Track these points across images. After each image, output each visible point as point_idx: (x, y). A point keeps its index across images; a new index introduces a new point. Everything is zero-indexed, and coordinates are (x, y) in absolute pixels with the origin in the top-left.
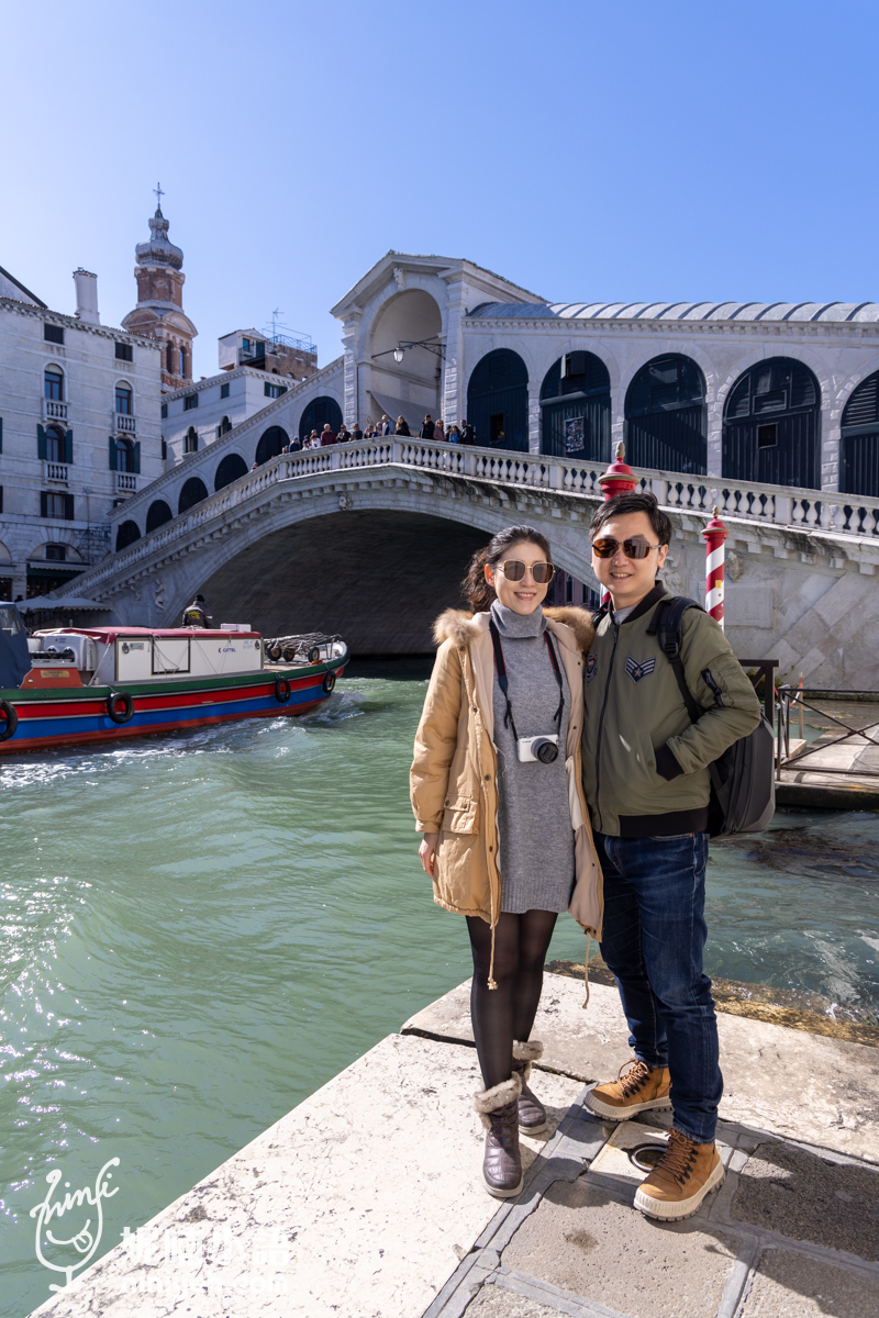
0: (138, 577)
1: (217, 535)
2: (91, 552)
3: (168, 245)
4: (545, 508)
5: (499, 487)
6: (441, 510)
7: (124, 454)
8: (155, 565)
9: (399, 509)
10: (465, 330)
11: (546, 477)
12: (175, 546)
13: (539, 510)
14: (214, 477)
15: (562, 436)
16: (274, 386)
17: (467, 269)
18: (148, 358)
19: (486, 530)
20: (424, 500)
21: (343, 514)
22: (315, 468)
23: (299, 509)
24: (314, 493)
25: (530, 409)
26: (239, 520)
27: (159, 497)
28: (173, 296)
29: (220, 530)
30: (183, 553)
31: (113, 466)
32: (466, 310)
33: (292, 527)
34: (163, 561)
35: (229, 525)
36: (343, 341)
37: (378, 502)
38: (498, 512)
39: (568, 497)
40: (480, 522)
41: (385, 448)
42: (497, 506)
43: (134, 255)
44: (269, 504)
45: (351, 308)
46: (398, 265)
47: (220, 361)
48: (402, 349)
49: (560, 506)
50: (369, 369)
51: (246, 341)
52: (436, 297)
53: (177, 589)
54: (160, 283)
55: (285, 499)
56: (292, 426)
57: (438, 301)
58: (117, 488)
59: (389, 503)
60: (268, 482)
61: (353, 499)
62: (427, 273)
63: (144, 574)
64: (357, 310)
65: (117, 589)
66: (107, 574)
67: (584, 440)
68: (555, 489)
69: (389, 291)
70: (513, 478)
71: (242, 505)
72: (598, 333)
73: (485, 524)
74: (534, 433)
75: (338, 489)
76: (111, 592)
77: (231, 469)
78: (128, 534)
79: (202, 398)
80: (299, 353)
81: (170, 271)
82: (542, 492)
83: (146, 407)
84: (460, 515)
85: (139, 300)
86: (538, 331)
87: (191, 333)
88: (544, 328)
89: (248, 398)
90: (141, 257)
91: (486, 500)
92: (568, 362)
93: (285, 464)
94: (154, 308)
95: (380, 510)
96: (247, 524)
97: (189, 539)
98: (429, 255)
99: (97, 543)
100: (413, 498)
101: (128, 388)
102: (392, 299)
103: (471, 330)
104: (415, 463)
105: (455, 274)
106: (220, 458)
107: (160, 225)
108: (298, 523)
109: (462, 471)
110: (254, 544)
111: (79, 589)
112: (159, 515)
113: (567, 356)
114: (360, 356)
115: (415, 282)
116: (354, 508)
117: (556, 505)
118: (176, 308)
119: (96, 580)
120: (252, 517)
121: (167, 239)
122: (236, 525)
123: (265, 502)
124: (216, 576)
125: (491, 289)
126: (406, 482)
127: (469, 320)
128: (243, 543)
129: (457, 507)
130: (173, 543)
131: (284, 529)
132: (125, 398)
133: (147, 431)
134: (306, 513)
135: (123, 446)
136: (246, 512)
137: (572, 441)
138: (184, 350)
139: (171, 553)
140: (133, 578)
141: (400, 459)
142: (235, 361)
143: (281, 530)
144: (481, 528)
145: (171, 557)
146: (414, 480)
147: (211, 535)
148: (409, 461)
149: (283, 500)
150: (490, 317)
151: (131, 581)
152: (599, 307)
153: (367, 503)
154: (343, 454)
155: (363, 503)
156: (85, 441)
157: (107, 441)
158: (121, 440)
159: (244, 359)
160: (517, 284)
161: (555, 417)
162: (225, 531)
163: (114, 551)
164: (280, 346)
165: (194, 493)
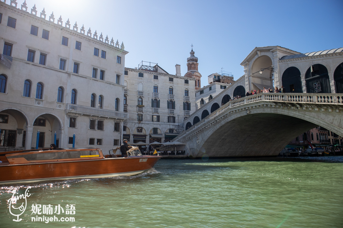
0: (192, 136)
1: (213, 124)
2: (179, 131)
3: (194, 57)
4: (312, 108)
5: (297, 103)
6: (278, 112)
7: (187, 106)
8: (197, 132)
9: (265, 112)
10: (279, 63)
11: (312, 99)
12: (202, 127)
13: (310, 109)
14: (210, 109)
15: (313, 88)
16: (223, 86)
17: (278, 48)
18: (192, 83)
19: (293, 116)
20: (273, 109)
21: (248, 115)
22: (240, 104)
23: (235, 115)
24: (240, 110)
25: (302, 82)
26: (219, 119)
27: (196, 115)
28: (196, 68)
29: (214, 122)
30: (204, 129)
31: (184, 109)
32: (279, 58)
33: (234, 120)
34: (199, 131)
35: (216, 121)
36: (244, 71)
37: (258, 111)
38: (297, 111)
39: (320, 104)
40: (291, 114)
41: (260, 96)
42: (296, 109)
43: (187, 60)
44: (227, 114)
45: (245, 63)
46: (258, 50)
47: (208, 82)
48: (262, 71)
49: (317, 107)
50: (252, 77)
51: (215, 76)
52: (270, 56)
53: (202, 139)
54: (193, 66)
55: (232, 113)
56: (231, 94)
57: (270, 57)
58: (185, 114)
59: (262, 111)
60: (227, 108)
61: (251, 111)
62: (267, 51)
63: (194, 135)
64: (247, 63)
65: (187, 139)
66: (184, 135)
67: (321, 88)
68: (315, 102)
69: (256, 57)
70: (300, 101)
71: (219, 115)
72: (322, 58)
73: (293, 114)
74: (304, 88)
75: (246, 109)
76: (185, 140)
77: (215, 107)
78: (189, 125)
79: (205, 91)
80: (229, 77)
81: (195, 63)
82: (311, 104)
83: (192, 94)
84: (284, 113)
85: (188, 70)
86: (302, 61)
87: (200, 76)
88: (304, 60)
89: (216, 90)
90: (188, 61)
91: (292, 108)
92: (313, 68)
93: (231, 103)
94: (191, 72)
95: (259, 113)
96: (221, 120)
97: (205, 125)
98: (267, 46)
99: (181, 128)
100: (269, 109)
101: (188, 90)
102: (257, 59)
103: (281, 63)
104: (269, 99)
105: (275, 50)
106: (212, 104)
107: (192, 53)
108: (235, 119)
109: (284, 100)
110: (223, 125)
111: (177, 140)
112: (196, 120)
113: (312, 66)
114: (249, 74)
115: (263, 54)
116: (251, 114)
117: (316, 107)
118: (197, 71)
119: (181, 137)
120: (222, 118)
121: (194, 56)
122: (218, 121)
123: (226, 114)
124: (212, 135)
125: (285, 52)
126: (267, 105)
127: (280, 61)
128: (220, 125)
129: (283, 110)
130: (201, 126)
131: (231, 121)
132: (187, 92)
133: (192, 100)
134: (238, 116)
135: (186, 104)
136: (221, 117)
137: (317, 89)
138: (199, 81)
139: (201, 129)
140: (191, 136)
141: (264, 99)
142: (212, 81)
143: (230, 121)
144: (291, 116)
145: (201, 130)
146: (269, 104)
147: (211, 124)
148: (267, 99)
149: (231, 113)
150: (287, 59)
151: (190, 137)
152: (321, 52)
153: (255, 112)
154: (248, 99)
155: (254, 112)
156: (178, 104)
157: (183, 103)
158: (186, 103)
159: (215, 80)
160: (293, 50)
161: (310, 83)
162: (215, 122)
163: (185, 130)
164: (224, 76)
165: (205, 114)
